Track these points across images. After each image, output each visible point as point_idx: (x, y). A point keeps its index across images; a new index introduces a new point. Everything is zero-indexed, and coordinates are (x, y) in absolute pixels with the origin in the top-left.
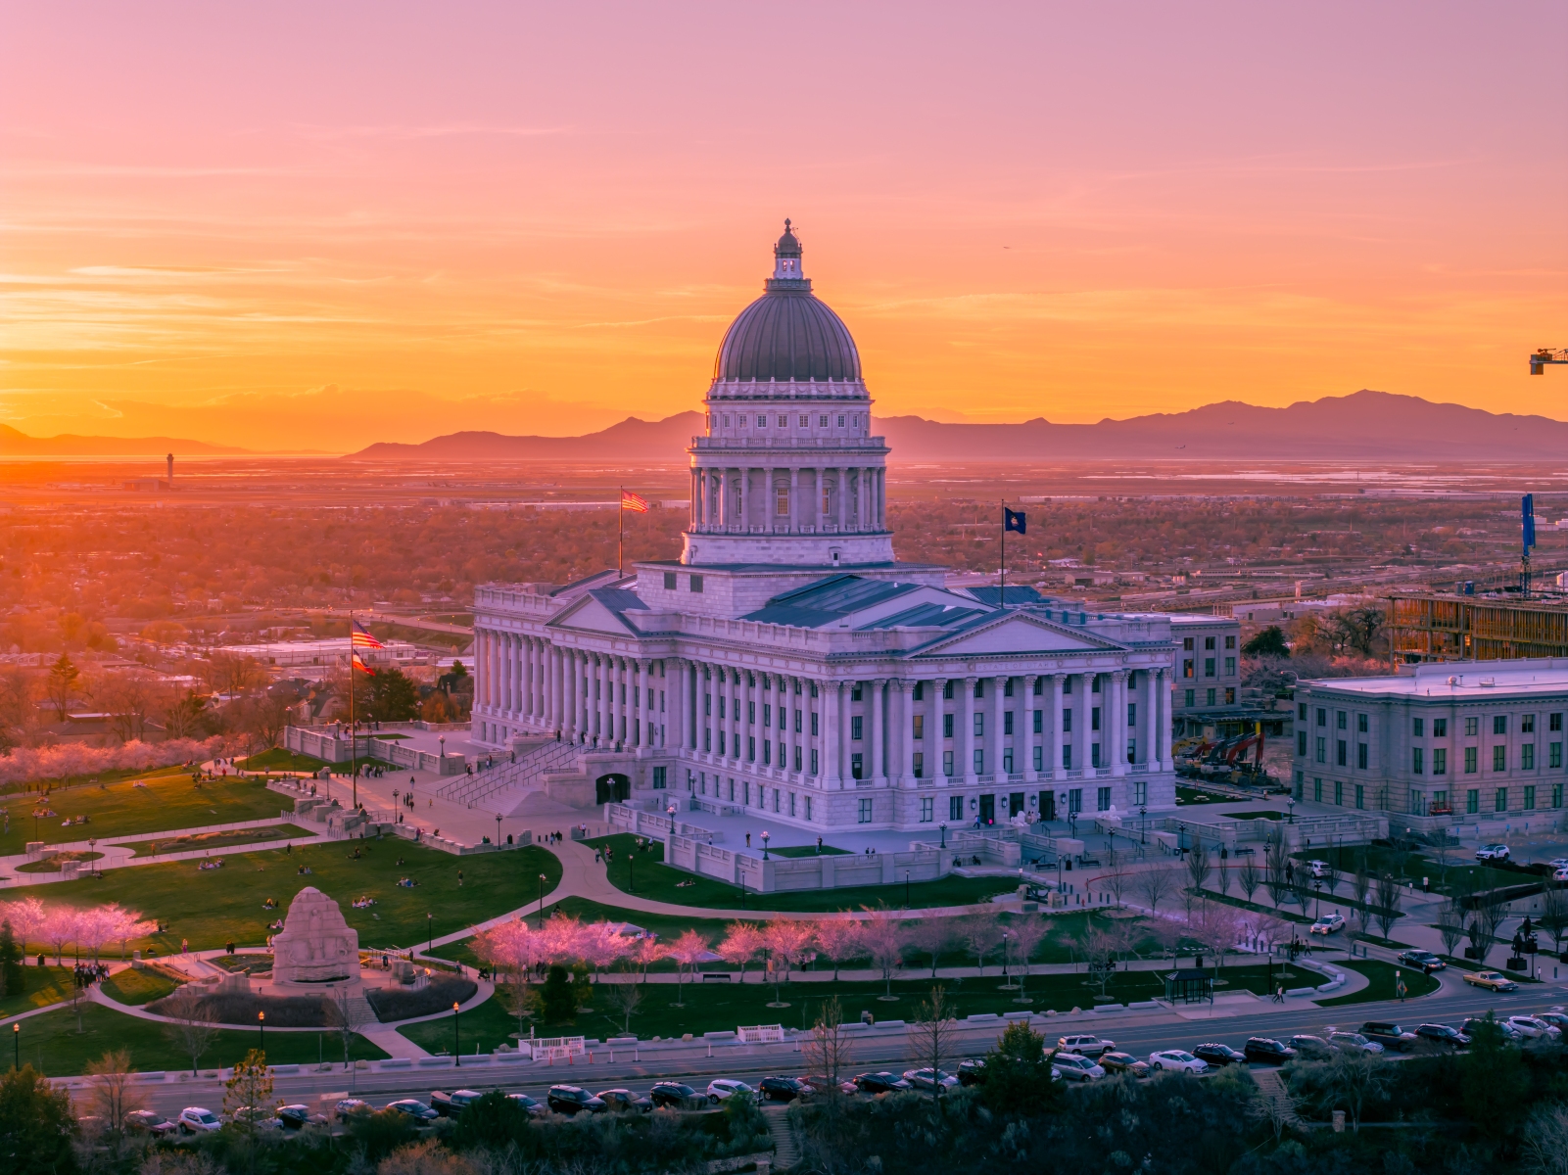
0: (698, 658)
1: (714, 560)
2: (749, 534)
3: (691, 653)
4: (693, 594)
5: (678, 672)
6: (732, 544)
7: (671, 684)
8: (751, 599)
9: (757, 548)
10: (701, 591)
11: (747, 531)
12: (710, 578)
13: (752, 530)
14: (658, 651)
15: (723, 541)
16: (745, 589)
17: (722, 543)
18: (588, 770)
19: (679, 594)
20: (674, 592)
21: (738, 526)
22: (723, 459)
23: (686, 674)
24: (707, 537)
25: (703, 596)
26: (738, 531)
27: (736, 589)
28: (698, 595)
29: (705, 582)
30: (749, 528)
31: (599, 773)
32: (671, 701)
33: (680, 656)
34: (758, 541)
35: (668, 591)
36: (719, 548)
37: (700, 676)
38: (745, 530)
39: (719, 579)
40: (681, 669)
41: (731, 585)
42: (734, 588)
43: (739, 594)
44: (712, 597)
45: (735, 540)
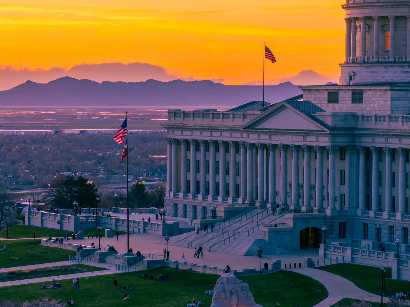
0: (374, 145)
1: (370, 81)
2: (395, 62)
3: (367, 142)
4: (354, 105)
5: (355, 156)
6: (383, 69)
7: (350, 164)
8: (402, 106)
9: (402, 72)
10: (362, 102)
11: (393, 60)
12: (370, 93)
13: (397, 60)
14: (342, 141)
15: (376, 68)
16: (399, 99)
17: (376, 69)
18: (294, 224)
19: (341, 105)
20: (336, 105)
21: (387, 57)
22: (376, 10)
23: (362, 157)
24: (363, 65)
25: (363, 105)
26: (386, 60)
27: (392, 99)
28: (358, 105)
29: (364, 96)
30: (395, 59)
31: (302, 226)
32: (350, 177)
33: (358, 144)
34: (403, 67)
35: (331, 105)
36: (373, 72)
37: (374, 158)
38: (391, 59)
39: (378, 92)
40: (358, 154)
41: (389, 96)
42: (391, 98)
43: (394, 102)
44: (372, 106)
45: (385, 67)
